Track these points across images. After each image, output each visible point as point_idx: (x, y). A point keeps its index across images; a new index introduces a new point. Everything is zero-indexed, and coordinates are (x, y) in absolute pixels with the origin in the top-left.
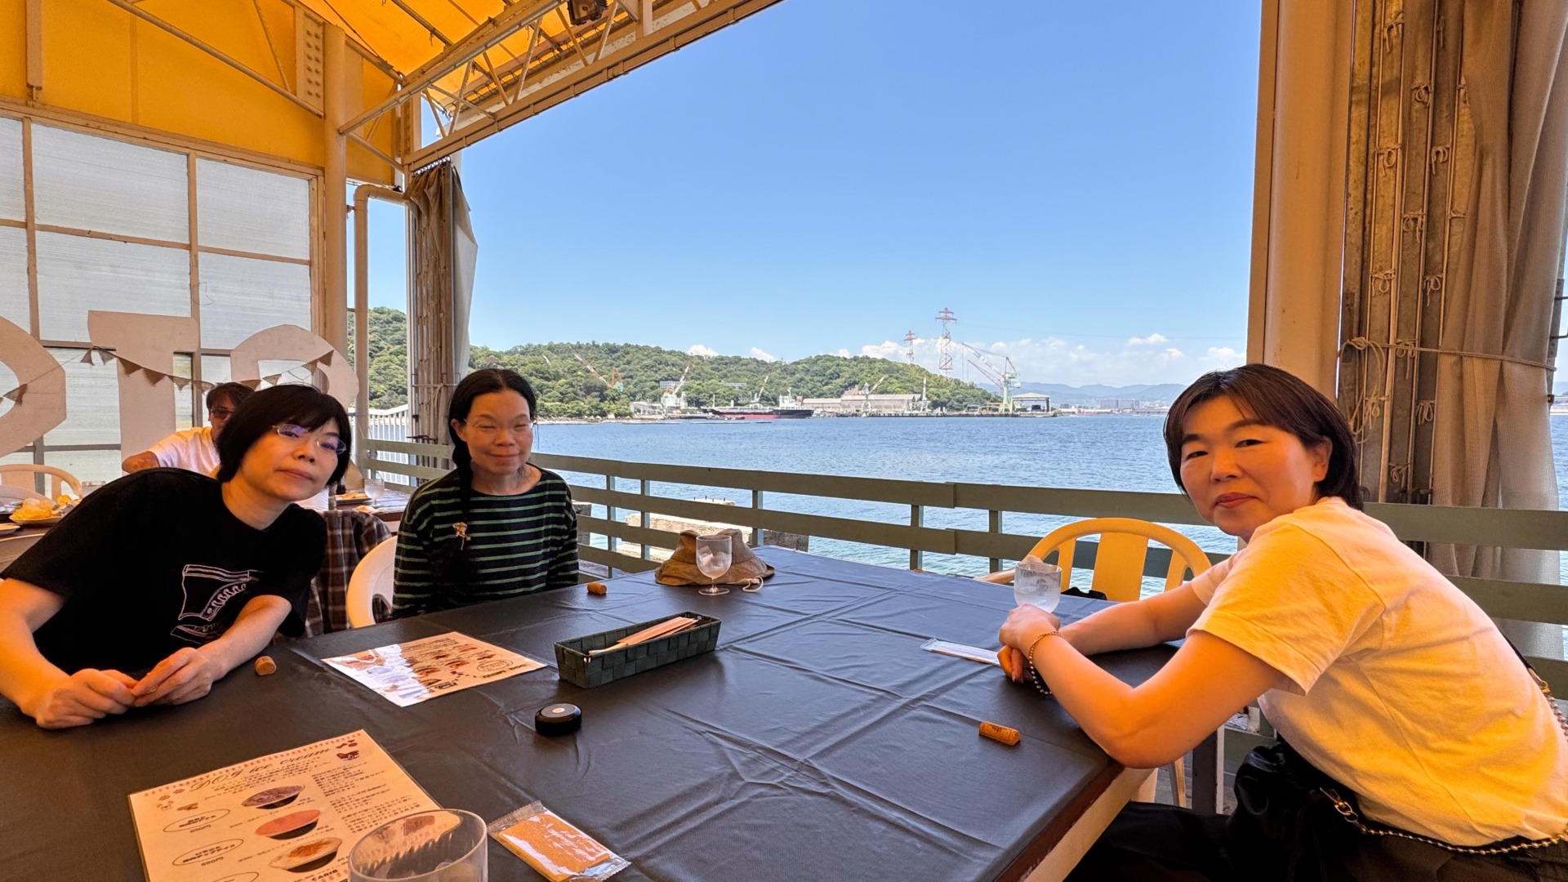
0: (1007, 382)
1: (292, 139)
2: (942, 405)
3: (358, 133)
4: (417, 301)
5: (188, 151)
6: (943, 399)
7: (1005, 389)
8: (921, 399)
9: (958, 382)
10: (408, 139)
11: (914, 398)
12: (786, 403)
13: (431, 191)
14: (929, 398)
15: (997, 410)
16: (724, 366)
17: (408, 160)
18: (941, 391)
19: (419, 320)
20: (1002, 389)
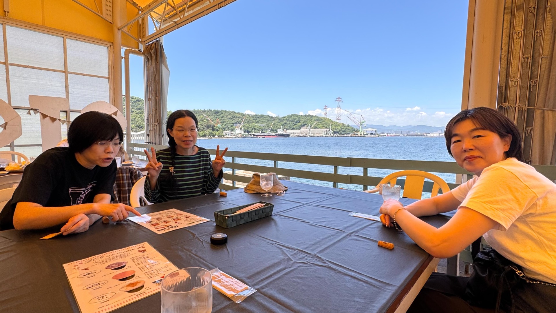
0: (361, 124)
1: (100, 32)
2: (337, 132)
3: (125, 29)
4: (148, 92)
5: (63, 36)
6: (337, 130)
7: (360, 127)
8: (329, 131)
9: (343, 124)
10: (144, 32)
11: (327, 130)
12: (280, 132)
13: (153, 51)
14: (332, 130)
15: (357, 134)
16: (258, 118)
17: (144, 39)
18: (337, 127)
19: (148, 99)
20: (359, 127)
